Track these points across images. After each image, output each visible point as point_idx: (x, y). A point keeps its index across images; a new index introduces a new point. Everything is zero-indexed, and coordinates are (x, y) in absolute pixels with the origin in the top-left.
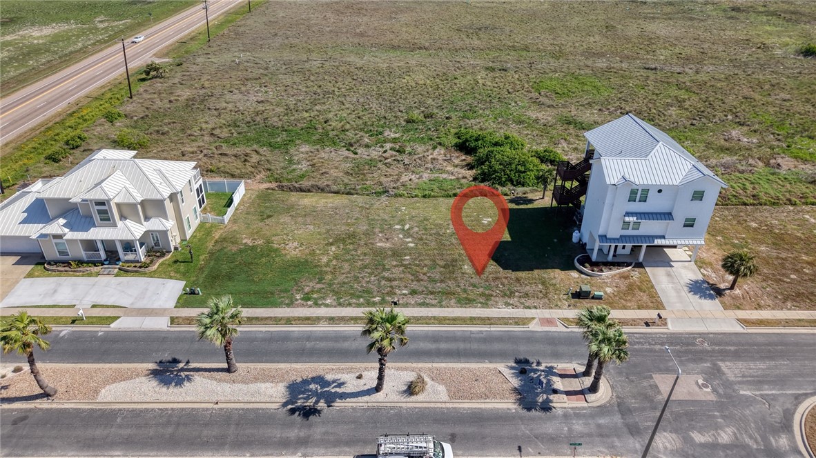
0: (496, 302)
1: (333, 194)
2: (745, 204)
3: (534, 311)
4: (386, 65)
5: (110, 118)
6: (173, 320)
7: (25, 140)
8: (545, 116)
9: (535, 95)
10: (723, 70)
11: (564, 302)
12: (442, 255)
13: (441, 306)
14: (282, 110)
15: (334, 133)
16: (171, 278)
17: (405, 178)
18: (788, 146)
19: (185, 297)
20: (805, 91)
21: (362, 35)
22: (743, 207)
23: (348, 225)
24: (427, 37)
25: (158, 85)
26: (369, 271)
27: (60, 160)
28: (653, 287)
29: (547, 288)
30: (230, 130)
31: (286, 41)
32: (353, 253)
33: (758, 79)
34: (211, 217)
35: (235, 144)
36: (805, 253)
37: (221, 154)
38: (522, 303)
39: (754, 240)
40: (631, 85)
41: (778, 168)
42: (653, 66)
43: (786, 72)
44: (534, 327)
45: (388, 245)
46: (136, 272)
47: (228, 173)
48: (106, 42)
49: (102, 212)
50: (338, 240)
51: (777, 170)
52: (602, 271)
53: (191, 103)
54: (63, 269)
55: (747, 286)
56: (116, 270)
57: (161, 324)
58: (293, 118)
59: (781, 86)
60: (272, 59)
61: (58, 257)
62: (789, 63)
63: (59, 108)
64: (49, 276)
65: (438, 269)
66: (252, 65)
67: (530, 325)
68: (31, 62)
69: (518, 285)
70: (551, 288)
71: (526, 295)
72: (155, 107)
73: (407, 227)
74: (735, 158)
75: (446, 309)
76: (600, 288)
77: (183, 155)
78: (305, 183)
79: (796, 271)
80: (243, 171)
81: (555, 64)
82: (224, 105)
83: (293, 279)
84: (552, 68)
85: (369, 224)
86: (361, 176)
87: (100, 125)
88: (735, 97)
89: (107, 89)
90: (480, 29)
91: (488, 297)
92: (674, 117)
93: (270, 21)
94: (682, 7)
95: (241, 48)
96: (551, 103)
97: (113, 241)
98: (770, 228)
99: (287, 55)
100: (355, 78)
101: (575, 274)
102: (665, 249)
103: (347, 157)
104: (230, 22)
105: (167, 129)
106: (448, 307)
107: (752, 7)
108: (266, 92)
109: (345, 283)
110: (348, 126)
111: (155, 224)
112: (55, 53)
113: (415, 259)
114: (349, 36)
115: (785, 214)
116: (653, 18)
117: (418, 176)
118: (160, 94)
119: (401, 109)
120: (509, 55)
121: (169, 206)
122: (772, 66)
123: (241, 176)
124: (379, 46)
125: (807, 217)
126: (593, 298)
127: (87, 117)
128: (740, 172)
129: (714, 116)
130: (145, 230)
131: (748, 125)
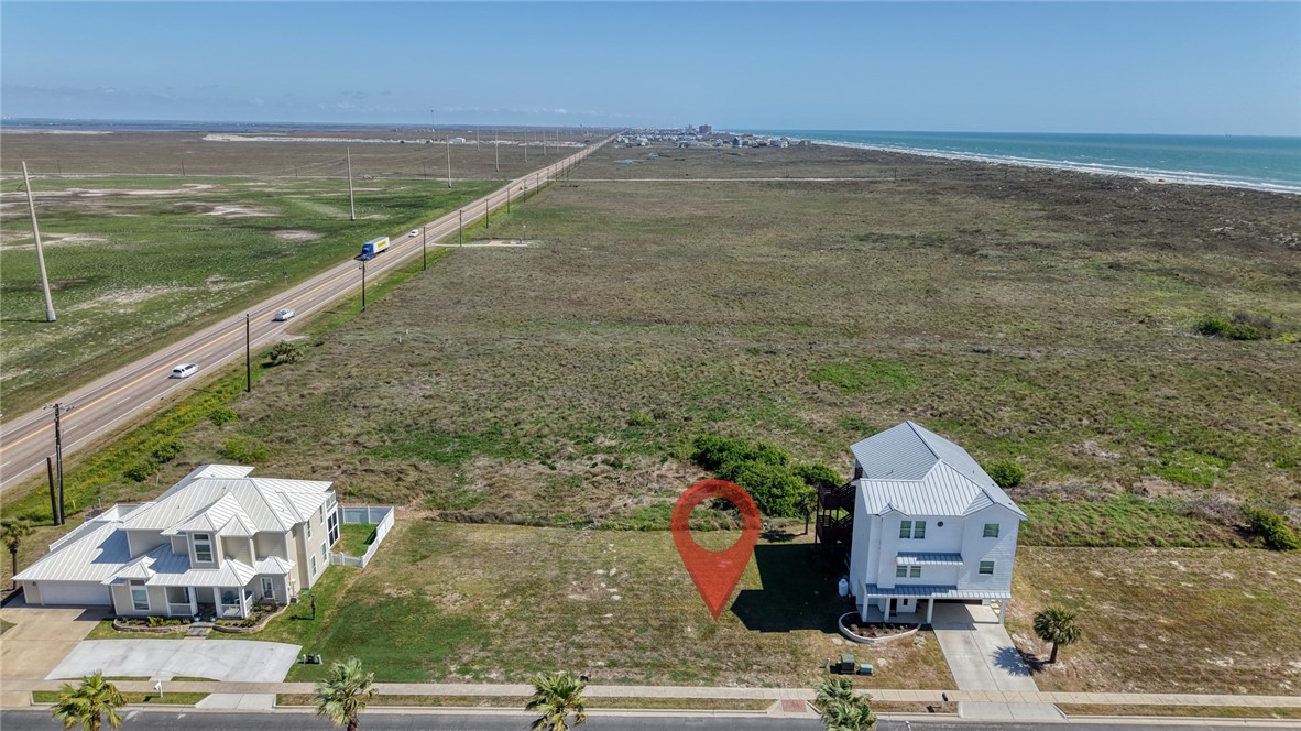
0: (725, 678)
1: (515, 526)
2: (1089, 545)
3: (776, 690)
4: (609, 345)
5: (218, 419)
6: (280, 699)
7: (98, 450)
8: (822, 418)
9: (812, 388)
10: (1086, 354)
11: (819, 678)
12: (658, 612)
13: (649, 684)
14: (457, 408)
15: (527, 440)
16: (282, 641)
17: (617, 503)
18: (1164, 464)
19: (300, 666)
20: (1198, 385)
21: (579, 303)
22: (1086, 549)
23: (531, 568)
24: (670, 306)
25: (287, 373)
26: (554, 634)
27: (145, 478)
28: (943, 658)
29: (797, 659)
30: (382, 437)
31: (472, 311)
32: (535, 608)
33: (1134, 367)
34: (344, 557)
35: (386, 456)
36: (1165, 614)
37: (365, 470)
38: (762, 680)
39: (1095, 594)
40: (951, 374)
41: (1143, 495)
42: (986, 348)
43: (1178, 357)
44: (773, 712)
45: (584, 598)
46: (236, 632)
47: (373, 496)
48: (219, 311)
49: (202, 548)
50: (516, 590)
51: (1140, 498)
52: (874, 635)
53: (331, 398)
54: (138, 628)
55: (1075, 657)
56: (209, 630)
57: (263, 704)
58: (471, 419)
59: (1166, 377)
60: (450, 337)
61: (134, 611)
62: (1181, 345)
63: (147, 405)
64: (118, 637)
65: (651, 632)
66: (421, 345)
67: (768, 710)
68: (114, 340)
69: (758, 654)
70: (803, 659)
71: (769, 669)
72: (280, 404)
73: (613, 572)
74: (1086, 479)
75: (655, 688)
76: (870, 659)
77: (314, 472)
78: (478, 511)
79: (1148, 638)
80: (394, 493)
81: (844, 343)
82: (377, 401)
83: (448, 644)
84: (840, 350)
85: (561, 568)
86: (557, 500)
87: (203, 429)
88: (1097, 392)
89: (216, 378)
90: (745, 295)
91: (715, 671)
92: (1007, 421)
93: (452, 283)
94: (1039, 263)
95: (409, 321)
96: (834, 399)
97: (210, 590)
98: (1121, 578)
99: (472, 331)
100: (564, 363)
101: (837, 640)
102: (967, 606)
103: (541, 474)
104: (397, 282)
105: (293, 435)
106: (658, 685)
107: (1138, 263)
108: (437, 383)
109: (518, 650)
110: (546, 431)
111: (271, 565)
112: (148, 327)
113: (620, 618)
114: (561, 304)
115: (1145, 559)
116: (995, 278)
117: (636, 500)
118: (289, 385)
119: (623, 406)
120: (782, 331)
121: (291, 541)
122: (1157, 349)
123: (392, 501)
124: (602, 318)
125: (1175, 563)
126: (859, 673)
127: (186, 418)
128: (1088, 500)
129: (1063, 420)
130: (255, 573)
131: (1110, 433)
